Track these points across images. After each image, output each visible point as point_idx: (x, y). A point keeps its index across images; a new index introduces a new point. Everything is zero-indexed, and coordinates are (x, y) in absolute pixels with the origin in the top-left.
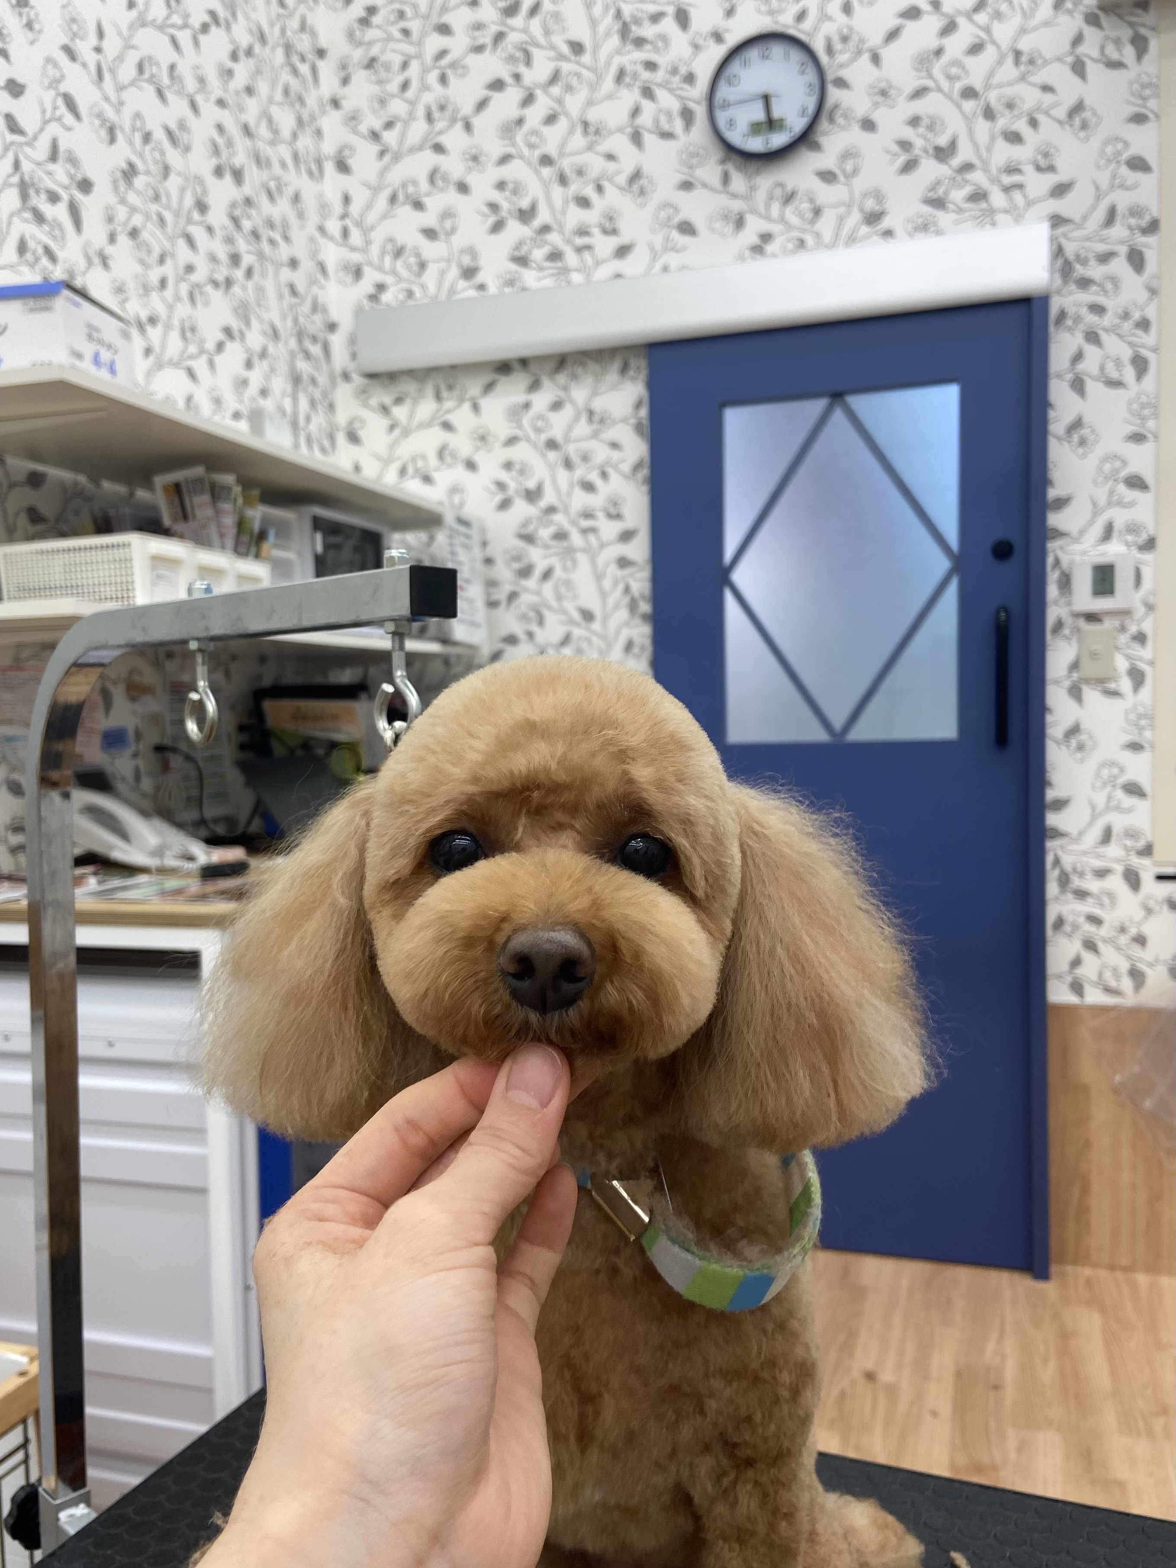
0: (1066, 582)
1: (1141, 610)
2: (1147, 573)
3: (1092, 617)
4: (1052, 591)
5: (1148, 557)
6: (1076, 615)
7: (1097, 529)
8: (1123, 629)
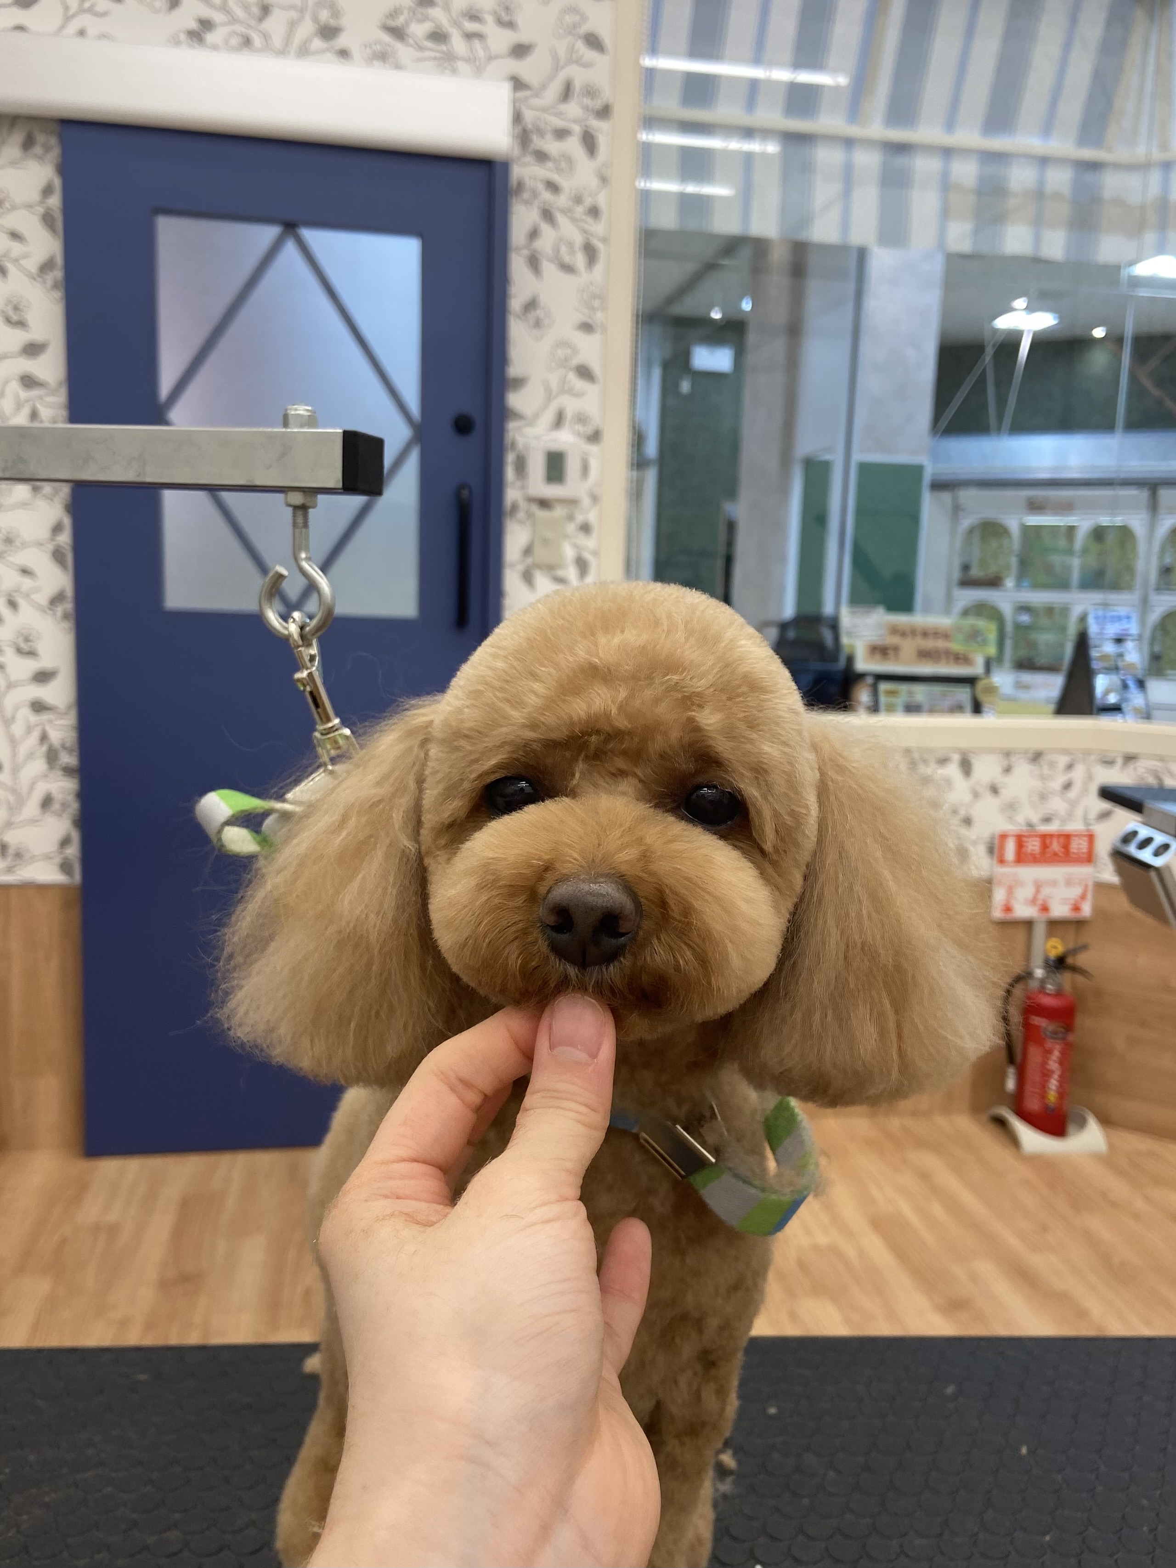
0: (521, 465)
1: (586, 501)
2: (594, 464)
3: (544, 504)
4: (510, 473)
5: (593, 449)
6: (531, 500)
7: (549, 416)
8: (571, 518)
